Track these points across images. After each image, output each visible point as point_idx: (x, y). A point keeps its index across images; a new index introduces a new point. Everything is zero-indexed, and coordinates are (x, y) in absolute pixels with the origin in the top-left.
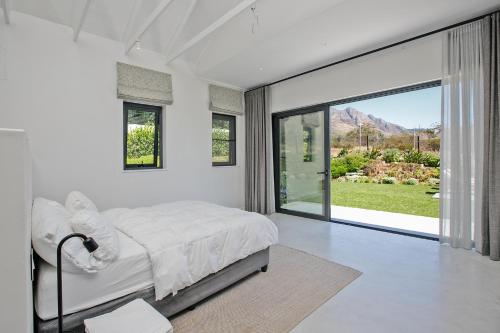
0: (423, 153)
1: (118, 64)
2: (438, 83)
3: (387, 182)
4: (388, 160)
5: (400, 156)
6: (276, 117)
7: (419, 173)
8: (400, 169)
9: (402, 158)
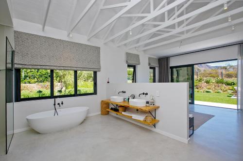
0: (225, 79)
1: (127, 53)
2: (236, 59)
3: (208, 92)
4: (207, 82)
5: (213, 80)
6: (172, 68)
7: (223, 88)
8: (213, 86)
9: (214, 81)
